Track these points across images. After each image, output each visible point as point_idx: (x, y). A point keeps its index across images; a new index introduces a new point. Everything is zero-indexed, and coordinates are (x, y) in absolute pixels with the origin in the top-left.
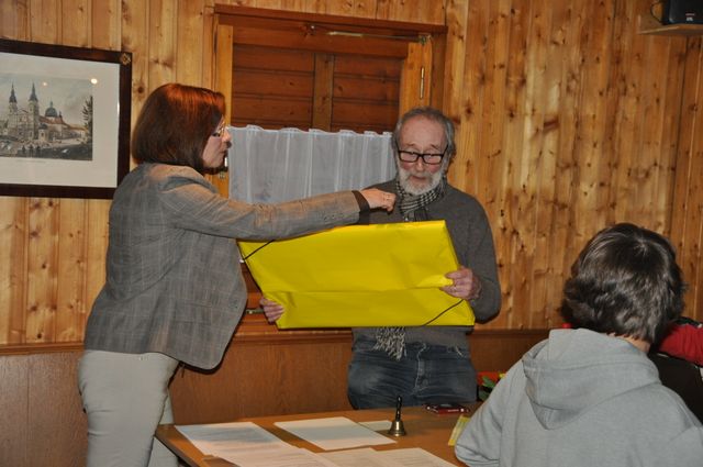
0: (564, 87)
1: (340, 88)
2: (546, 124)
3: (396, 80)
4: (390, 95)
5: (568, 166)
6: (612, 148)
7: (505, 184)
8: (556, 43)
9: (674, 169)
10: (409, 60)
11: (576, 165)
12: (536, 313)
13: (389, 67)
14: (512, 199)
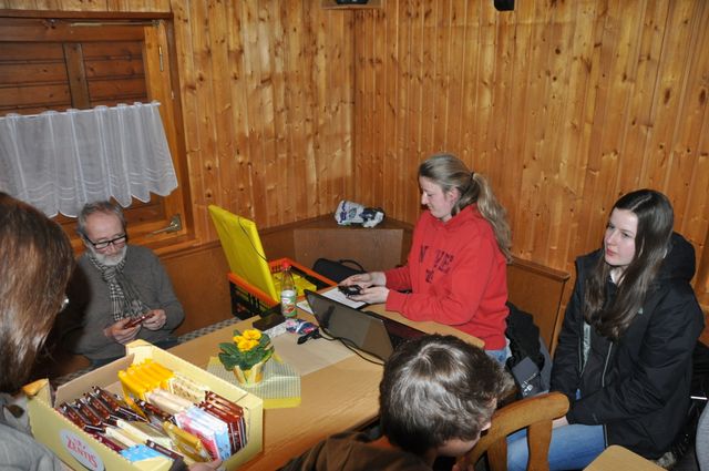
0: (272, 52)
1: (92, 70)
2: (262, 82)
3: (140, 57)
4: (136, 70)
5: (282, 110)
6: (312, 94)
7: (237, 130)
8: (263, 20)
9: (354, 103)
10: (147, 42)
11: (288, 108)
12: (271, 217)
13: (132, 48)
14: (244, 140)
